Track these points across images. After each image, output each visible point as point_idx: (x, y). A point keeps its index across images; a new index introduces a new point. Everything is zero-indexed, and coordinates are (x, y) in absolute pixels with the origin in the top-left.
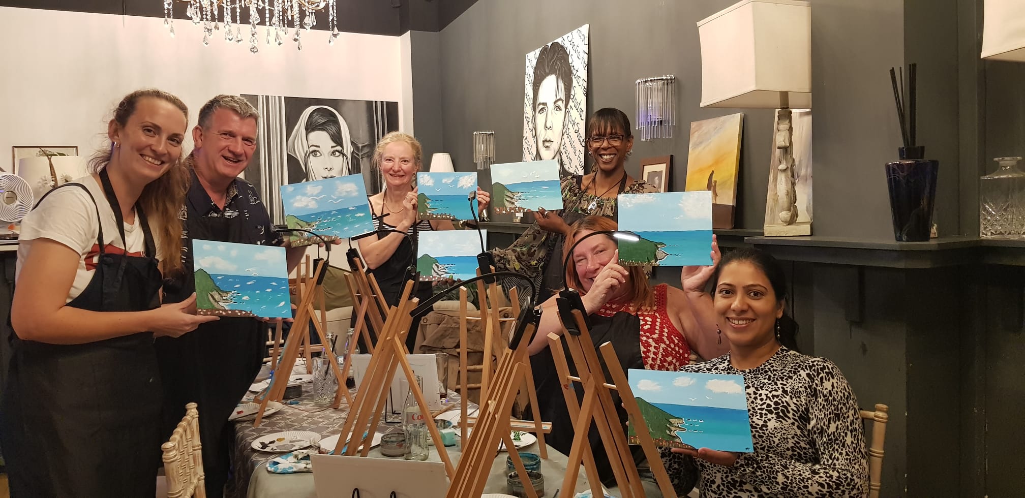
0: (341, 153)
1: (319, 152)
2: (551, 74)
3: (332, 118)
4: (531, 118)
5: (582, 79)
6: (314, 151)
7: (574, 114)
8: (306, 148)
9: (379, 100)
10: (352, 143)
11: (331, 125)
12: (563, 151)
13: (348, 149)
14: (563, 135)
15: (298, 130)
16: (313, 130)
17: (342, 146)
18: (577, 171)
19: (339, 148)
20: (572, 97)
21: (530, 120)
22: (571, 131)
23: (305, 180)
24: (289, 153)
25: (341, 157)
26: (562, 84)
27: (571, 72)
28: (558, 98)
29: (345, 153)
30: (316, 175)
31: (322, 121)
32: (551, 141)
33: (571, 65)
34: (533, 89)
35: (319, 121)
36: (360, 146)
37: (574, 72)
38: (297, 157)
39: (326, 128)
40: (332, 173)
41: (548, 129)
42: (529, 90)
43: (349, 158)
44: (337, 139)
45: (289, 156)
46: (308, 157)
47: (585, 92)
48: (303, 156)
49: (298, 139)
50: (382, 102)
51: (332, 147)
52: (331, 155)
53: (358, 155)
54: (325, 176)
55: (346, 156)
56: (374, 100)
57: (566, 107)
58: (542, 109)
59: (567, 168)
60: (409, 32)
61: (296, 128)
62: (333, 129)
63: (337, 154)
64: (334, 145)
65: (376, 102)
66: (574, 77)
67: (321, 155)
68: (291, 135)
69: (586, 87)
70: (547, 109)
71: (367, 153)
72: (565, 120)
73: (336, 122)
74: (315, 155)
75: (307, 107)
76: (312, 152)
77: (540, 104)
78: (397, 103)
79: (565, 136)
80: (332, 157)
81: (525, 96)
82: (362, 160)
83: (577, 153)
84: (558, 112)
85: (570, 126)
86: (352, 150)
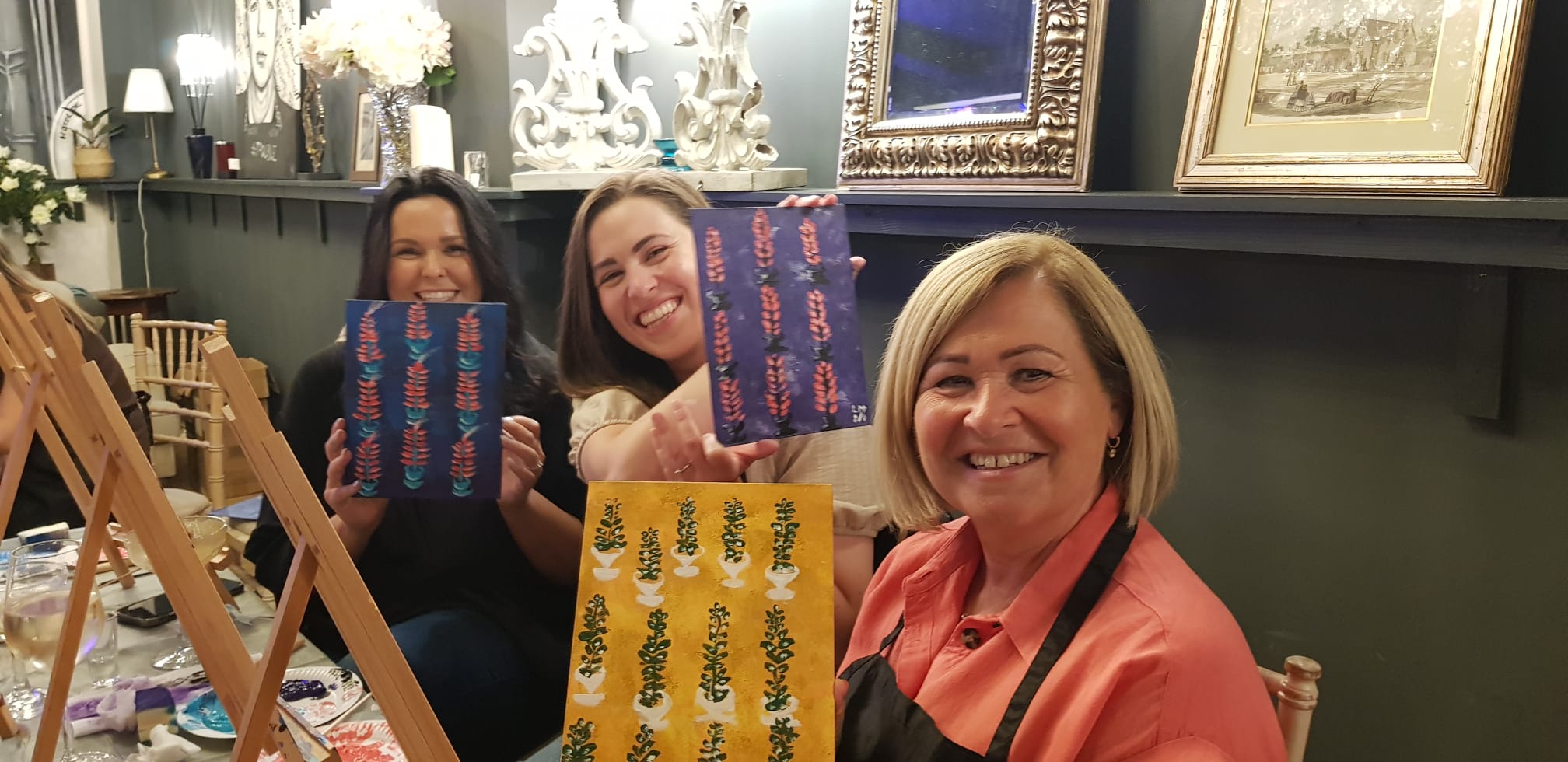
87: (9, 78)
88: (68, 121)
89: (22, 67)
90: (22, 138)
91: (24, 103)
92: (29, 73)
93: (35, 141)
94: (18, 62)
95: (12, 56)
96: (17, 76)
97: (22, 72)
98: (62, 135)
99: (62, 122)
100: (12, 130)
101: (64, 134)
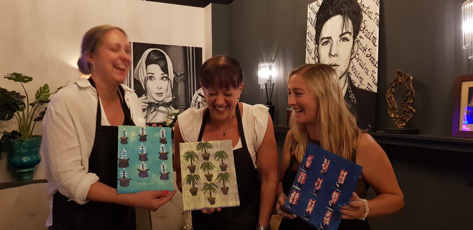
0: (167, 78)
1: (154, 77)
2: (336, 15)
3: (162, 56)
4: (314, 50)
5: (374, 14)
6: (151, 77)
7: (365, 42)
8: (146, 75)
9: (191, 46)
10: (174, 72)
11: (161, 61)
12: (352, 72)
13: (172, 76)
14: (351, 59)
15: (141, 64)
16: (150, 63)
17: (168, 74)
18: (369, 87)
19: (166, 75)
20: (362, 29)
21: (313, 51)
22: (362, 56)
23: (144, 95)
24: (135, 78)
25: (167, 81)
26: (350, 21)
27: (360, 10)
28: (344, 31)
29: (169, 78)
30: (151, 92)
31: (156, 58)
32: (337, 65)
33: (360, 5)
34: (316, 28)
35: (154, 58)
36: (179, 74)
37: (365, 9)
38: (140, 80)
39: (158, 63)
40: (161, 91)
41: (333, 56)
42: (311, 30)
43: (172, 82)
44: (165, 69)
45: (134, 79)
46: (146, 81)
47: (378, 24)
48: (144, 79)
49: (141, 70)
50: (193, 48)
51: (162, 74)
52: (161, 79)
53: (177, 80)
54: (157, 92)
55: (170, 80)
56: (188, 46)
57: (355, 37)
58: (326, 42)
59: (356, 85)
60: (210, 5)
61: (140, 62)
62: (163, 63)
63: (165, 79)
64: (163, 73)
65: (189, 47)
66: (364, 13)
67: (155, 79)
68: (136, 67)
69: (379, 20)
70: (331, 42)
71: (183, 78)
72: (353, 48)
73: (165, 59)
74: (151, 79)
75: (148, 49)
76: (149, 77)
77: (323, 38)
78: (201, 48)
79: (354, 60)
80: (162, 81)
81: (307, 35)
82: (180, 83)
83: (370, 73)
84: (345, 43)
85: (360, 52)
86: (174, 76)
87: (179, 82)
88: (197, 99)
89: (184, 79)
90: (182, 106)
91: (183, 93)
92: (186, 82)
93: (186, 107)
94: (182, 77)
95: (180, 75)
96: (181, 82)
97: (183, 81)
98: (195, 105)
99: (195, 100)
100: (179, 103)
101: (195, 104)
